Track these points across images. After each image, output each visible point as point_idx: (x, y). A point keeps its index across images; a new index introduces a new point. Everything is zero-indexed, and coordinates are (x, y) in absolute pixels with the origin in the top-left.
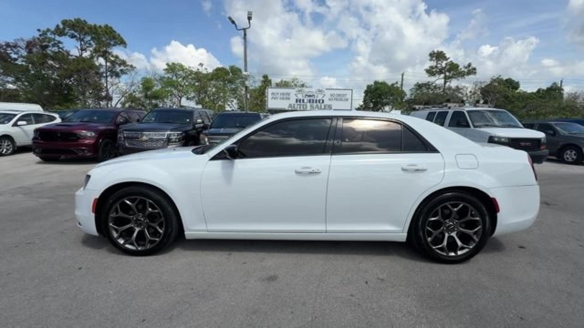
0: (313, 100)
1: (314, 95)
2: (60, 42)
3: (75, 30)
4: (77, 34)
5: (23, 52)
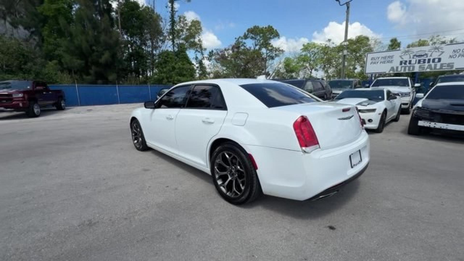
0: (425, 60)
1: (426, 55)
2: (245, 43)
3: (253, 34)
4: (254, 36)
5: (231, 52)
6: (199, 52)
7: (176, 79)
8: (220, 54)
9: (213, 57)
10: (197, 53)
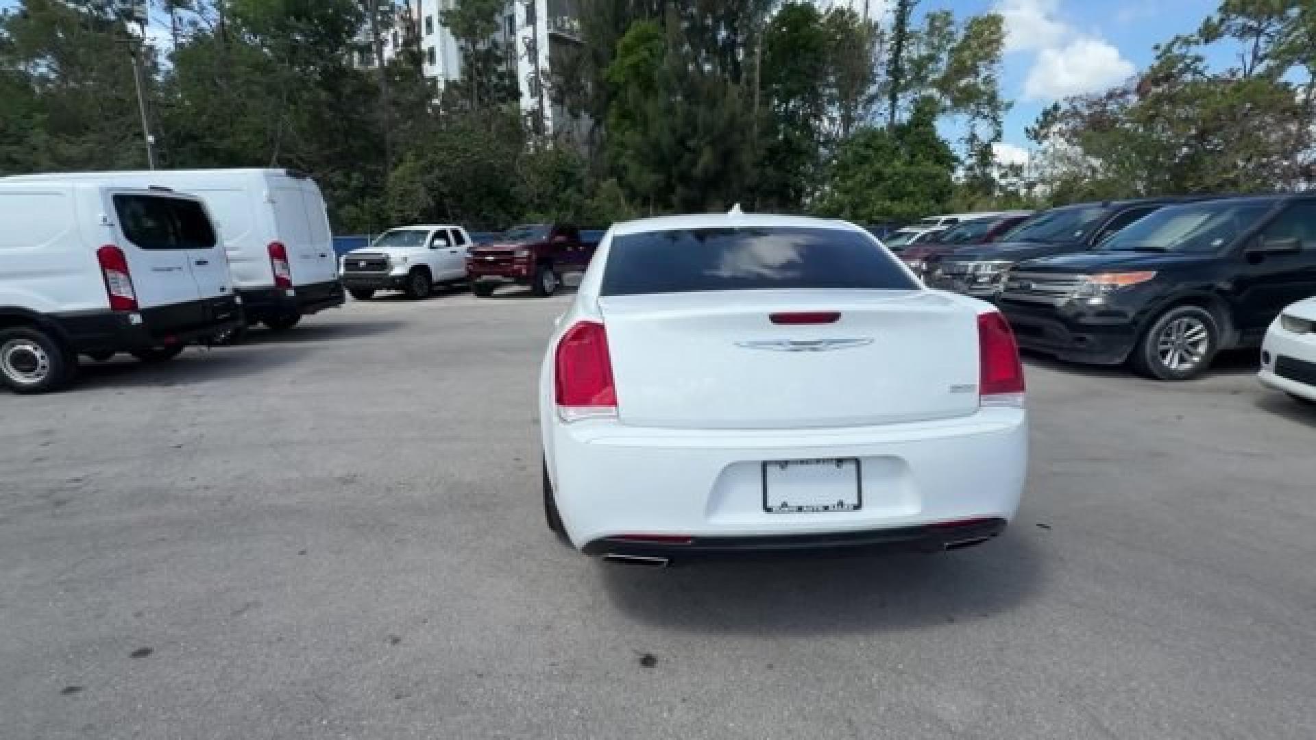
2: (1199, 59)
3: (1249, 16)
4: (1253, 23)
5: (1134, 99)
6: (985, 117)
7: (877, 208)
8: (1086, 112)
9: (1055, 128)
10: (978, 120)
